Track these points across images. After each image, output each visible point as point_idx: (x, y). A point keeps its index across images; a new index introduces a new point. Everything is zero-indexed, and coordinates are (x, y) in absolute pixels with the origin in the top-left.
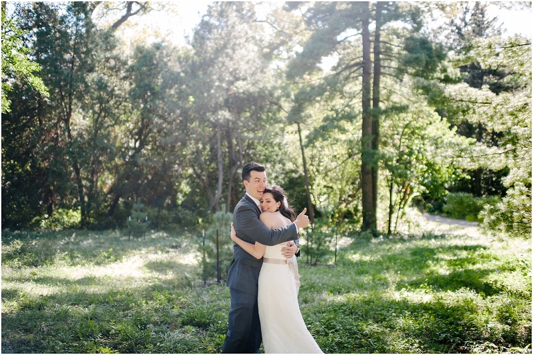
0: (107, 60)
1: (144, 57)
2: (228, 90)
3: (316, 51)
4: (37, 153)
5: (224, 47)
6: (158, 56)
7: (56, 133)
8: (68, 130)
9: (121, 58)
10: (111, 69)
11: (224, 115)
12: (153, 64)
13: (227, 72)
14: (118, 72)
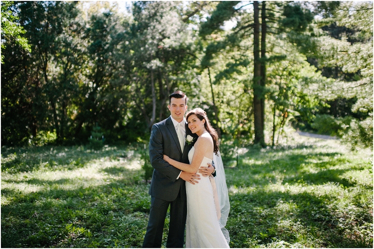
0: (71, 25)
1: (98, 22)
2: (158, 45)
3: (221, 17)
4: (23, 92)
5: (155, 14)
6: (107, 22)
7: (37, 78)
8: (46, 75)
9: (81, 24)
10: (75, 31)
11: (157, 63)
12: (104, 27)
13: (157, 32)
14: (79, 33)
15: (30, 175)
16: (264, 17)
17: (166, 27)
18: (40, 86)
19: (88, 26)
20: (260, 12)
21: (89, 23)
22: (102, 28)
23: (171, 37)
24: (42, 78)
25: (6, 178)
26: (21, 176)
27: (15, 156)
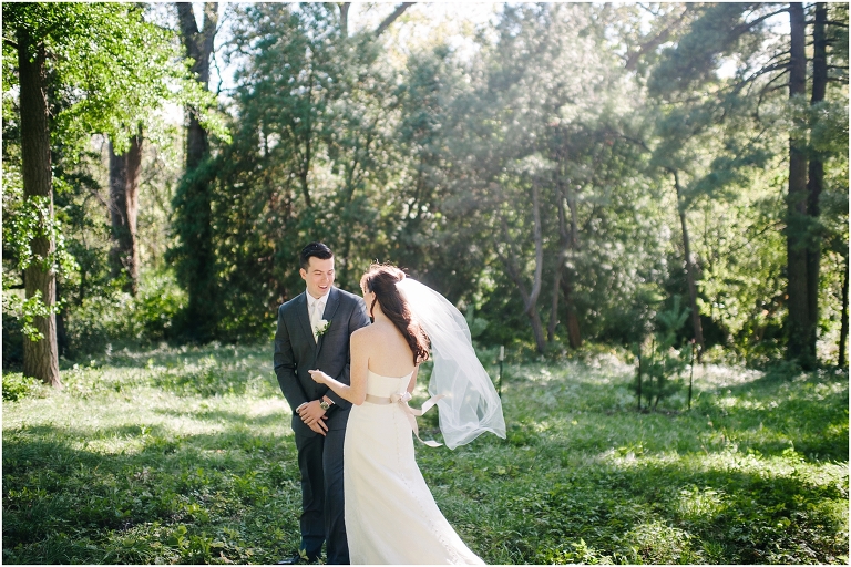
0: (362, 78)
1: (421, 70)
2: (545, 119)
3: (699, 46)
4: (259, 227)
5: (542, 48)
6: (442, 70)
7: (288, 196)
8: (306, 191)
9: (384, 75)
10: (370, 92)
11: (536, 163)
12: (435, 82)
13: (542, 89)
14: (380, 96)
15: (213, 403)
16: (820, 43)
17: (566, 77)
18: (293, 214)
19: (400, 81)
20: (809, 30)
21: (402, 73)
22: (430, 84)
23: (577, 100)
24: (298, 197)
25: (168, 406)
26: (196, 403)
27: (210, 362)
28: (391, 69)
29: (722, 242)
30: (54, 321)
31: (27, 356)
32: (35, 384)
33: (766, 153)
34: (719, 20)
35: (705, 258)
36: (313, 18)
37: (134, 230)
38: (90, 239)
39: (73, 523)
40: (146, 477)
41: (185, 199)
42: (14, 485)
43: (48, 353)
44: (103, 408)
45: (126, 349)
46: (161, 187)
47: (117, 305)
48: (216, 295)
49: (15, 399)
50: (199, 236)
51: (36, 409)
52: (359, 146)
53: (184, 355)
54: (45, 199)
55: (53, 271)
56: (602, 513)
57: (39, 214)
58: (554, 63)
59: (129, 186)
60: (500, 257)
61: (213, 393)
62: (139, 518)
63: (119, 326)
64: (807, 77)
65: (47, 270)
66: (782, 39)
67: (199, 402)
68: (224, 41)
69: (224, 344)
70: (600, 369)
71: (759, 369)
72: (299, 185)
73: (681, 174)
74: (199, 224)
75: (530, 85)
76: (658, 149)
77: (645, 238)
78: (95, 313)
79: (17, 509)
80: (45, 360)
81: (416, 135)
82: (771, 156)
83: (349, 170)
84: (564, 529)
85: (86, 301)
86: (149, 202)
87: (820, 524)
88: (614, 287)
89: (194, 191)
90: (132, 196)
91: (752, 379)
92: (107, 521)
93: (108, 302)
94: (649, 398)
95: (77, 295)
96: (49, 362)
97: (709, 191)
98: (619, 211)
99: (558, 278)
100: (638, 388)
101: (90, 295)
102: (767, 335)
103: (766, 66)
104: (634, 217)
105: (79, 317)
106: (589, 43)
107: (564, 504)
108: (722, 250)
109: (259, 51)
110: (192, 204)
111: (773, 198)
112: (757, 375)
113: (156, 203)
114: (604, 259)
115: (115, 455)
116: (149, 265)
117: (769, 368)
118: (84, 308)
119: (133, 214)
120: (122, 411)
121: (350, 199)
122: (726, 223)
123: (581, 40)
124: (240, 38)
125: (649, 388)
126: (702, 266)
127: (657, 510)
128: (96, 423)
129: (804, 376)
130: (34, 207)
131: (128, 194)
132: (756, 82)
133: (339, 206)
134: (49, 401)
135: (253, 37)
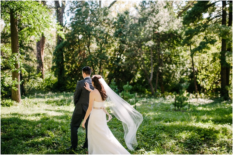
0: (104, 20)
1: (121, 17)
2: (153, 31)
5: (153, 11)
6: (126, 17)
7: (84, 52)
8: (89, 50)
9: (110, 19)
10: (107, 24)
11: (151, 43)
12: (124, 21)
13: (153, 23)
14: (109, 25)
15: (61, 108)
17: (160, 19)
18: (86, 57)
21: (115, 18)
22: (123, 21)
23: (162, 26)
24: (87, 52)
25: (49, 108)
26: (57, 108)
27: (62, 97)
28: (112, 17)
29: (204, 65)
30: (19, 86)
31: (13, 95)
32: (14, 102)
33: (215, 40)
34: (202, 4)
35: (199, 69)
36: (91, 3)
37: (43, 61)
38: (31, 64)
39: (19, 136)
40: (40, 126)
41: (57, 52)
42: (7, 127)
43: (18, 94)
44: (32, 109)
45: (40, 93)
46: (51, 49)
47: (39, 81)
48: (65, 79)
49: (9, 106)
50: (60, 63)
51: (14, 109)
52: (103, 38)
53: (56, 95)
54: (17, 54)
55: (19, 72)
56: (155, 136)
57: (16, 58)
58: (156, 16)
59: (42, 49)
60: (142, 69)
61: (61, 105)
62: (36, 135)
63: (39, 87)
64: (227, 19)
65: (18, 72)
66: (221, 8)
67: (57, 107)
68: (67, 10)
69: (67, 92)
70: (168, 99)
71: (212, 100)
72: (87, 49)
73: (192, 46)
74: (60, 59)
75: (149, 21)
76: (185, 39)
77: (182, 64)
78: (32, 83)
79: (6, 133)
80: (17, 96)
81: (119, 35)
82: (216, 41)
83: (101, 45)
84: (143, 140)
85: (30, 80)
86: (48, 53)
87: (213, 139)
88: (174, 77)
89: (59, 51)
90: (42, 52)
91: (210, 102)
92: (28, 136)
93: (36, 80)
94: (178, 107)
95: (27, 79)
96: (18, 96)
97: (199, 50)
98: (175, 56)
99: (157, 74)
100: (175, 104)
101: (31, 78)
102: (216, 90)
103: (216, 16)
104: (179, 58)
105: (28, 85)
106: (166, 10)
107: (145, 133)
108: (204, 67)
109: (77, 12)
110: (58, 54)
111: (217, 53)
112: (212, 101)
113: (50, 54)
114: (170, 69)
115: (33, 120)
116: (48, 70)
117: (215, 99)
118: (29, 82)
119: (43, 57)
120: (37, 110)
121: (101, 53)
122: (205, 59)
123: (164, 9)
124: (72, 9)
125: (178, 104)
126: (198, 71)
127: (170, 135)
128: (30, 113)
129: (225, 102)
130: (14, 56)
131: (41, 51)
132: (213, 20)
133: (98, 54)
134: (18, 107)
135: (75, 8)
